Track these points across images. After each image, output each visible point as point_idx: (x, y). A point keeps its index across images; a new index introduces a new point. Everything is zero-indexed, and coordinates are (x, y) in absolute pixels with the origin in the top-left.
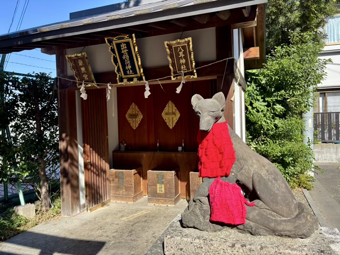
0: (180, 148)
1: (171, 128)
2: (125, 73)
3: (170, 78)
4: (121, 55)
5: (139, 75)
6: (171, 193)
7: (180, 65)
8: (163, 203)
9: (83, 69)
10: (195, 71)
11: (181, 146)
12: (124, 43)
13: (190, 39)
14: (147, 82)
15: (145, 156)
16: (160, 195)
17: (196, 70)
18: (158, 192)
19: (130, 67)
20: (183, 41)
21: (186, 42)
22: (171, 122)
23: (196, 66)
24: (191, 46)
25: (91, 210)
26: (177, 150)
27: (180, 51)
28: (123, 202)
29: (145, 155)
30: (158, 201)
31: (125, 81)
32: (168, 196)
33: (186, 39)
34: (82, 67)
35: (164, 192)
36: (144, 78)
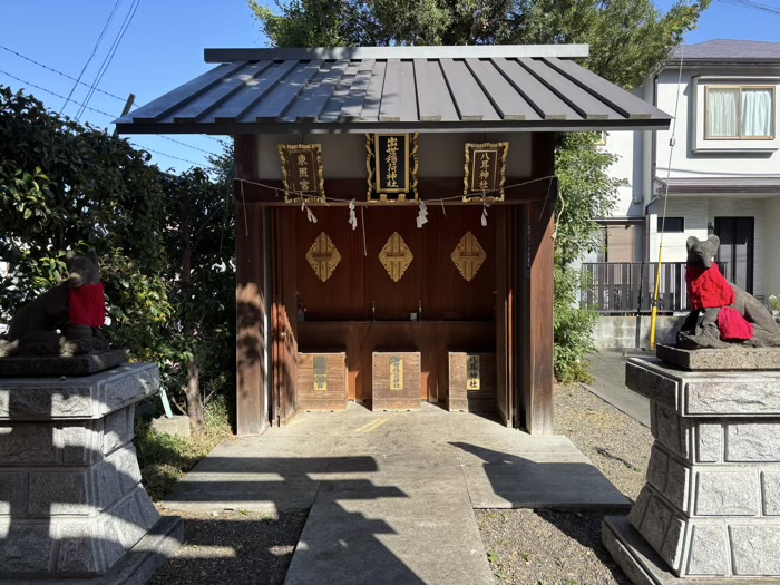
0: (414, 316)
1: (396, 280)
2: (383, 185)
3: (461, 199)
4: (384, 154)
5: (407, 189)
6: (414, 388)
7: (478, 180)
8: (400, 407)
9: (303, 171)
10: (502, 191)
11: (416, 311)
12: (394, 137)
13: (506, 144)
14: (422, 202)
15: (352, 328)
16: (394, 394)
17: (505, 190)
18: (392, 388)
19: (394, 176)
20: (495, 145)
21: (498, 147)
22: (396, 270)
23: (505, 184)
24: (504, 155)
25: (284, 423)
26: (408, 319)
27: (485, 159)
28: (323, 410)
29: (352, 326)
30: (391, 403)
31: (383, 196)
32: (410, 393)
33: (500, 144)
34: (303, 167)
35: (402, 388)
36: (416, 195)
